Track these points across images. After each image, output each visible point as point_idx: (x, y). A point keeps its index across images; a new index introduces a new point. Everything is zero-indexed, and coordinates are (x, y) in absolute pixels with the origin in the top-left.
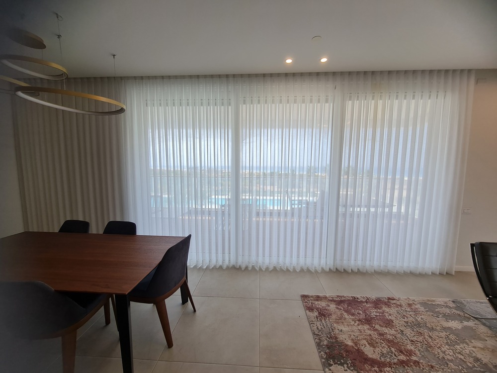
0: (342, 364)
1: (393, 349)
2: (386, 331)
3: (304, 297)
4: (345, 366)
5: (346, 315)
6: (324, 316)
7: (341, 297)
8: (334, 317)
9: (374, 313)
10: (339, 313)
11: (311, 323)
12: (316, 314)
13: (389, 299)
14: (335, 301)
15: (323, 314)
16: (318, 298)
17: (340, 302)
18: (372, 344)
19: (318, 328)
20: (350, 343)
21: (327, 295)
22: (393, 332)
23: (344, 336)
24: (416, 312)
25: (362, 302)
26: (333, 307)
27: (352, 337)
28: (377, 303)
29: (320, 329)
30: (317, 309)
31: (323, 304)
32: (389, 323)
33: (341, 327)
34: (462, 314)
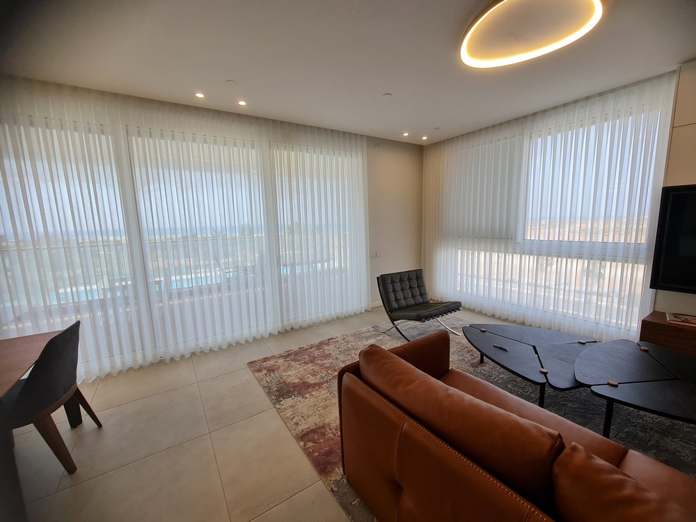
0: (290, 397)
1: (329, 372)
2: (326, 362)
3: (251, 364)
4: (293, 397)
5: (293, 363)
6: (273, 371)
7: (289, 351)
8: (282, 368)
9: (316, 353)
10: (286, 364)
11: (260, 380)
12: (266, 372)
13: (329, 340)
14: (282, 357)
15: (271, 370)
16: (266, 359)
17: (286, 356)
18: (314, 375)
19: (267, 382)
20: (297, 381)
21: (275, 354)
22: (331, 361)
23: (291, 378)
24: (348, 342)
25: (307, 349)
26: (281, 361)
27: (299, 376)
28: (319, 346)
29: (269, 381)
30: (266, 368)
31: (272, 362)
32: (328, 356)
33: (290, 373)
34: (377, 333)
